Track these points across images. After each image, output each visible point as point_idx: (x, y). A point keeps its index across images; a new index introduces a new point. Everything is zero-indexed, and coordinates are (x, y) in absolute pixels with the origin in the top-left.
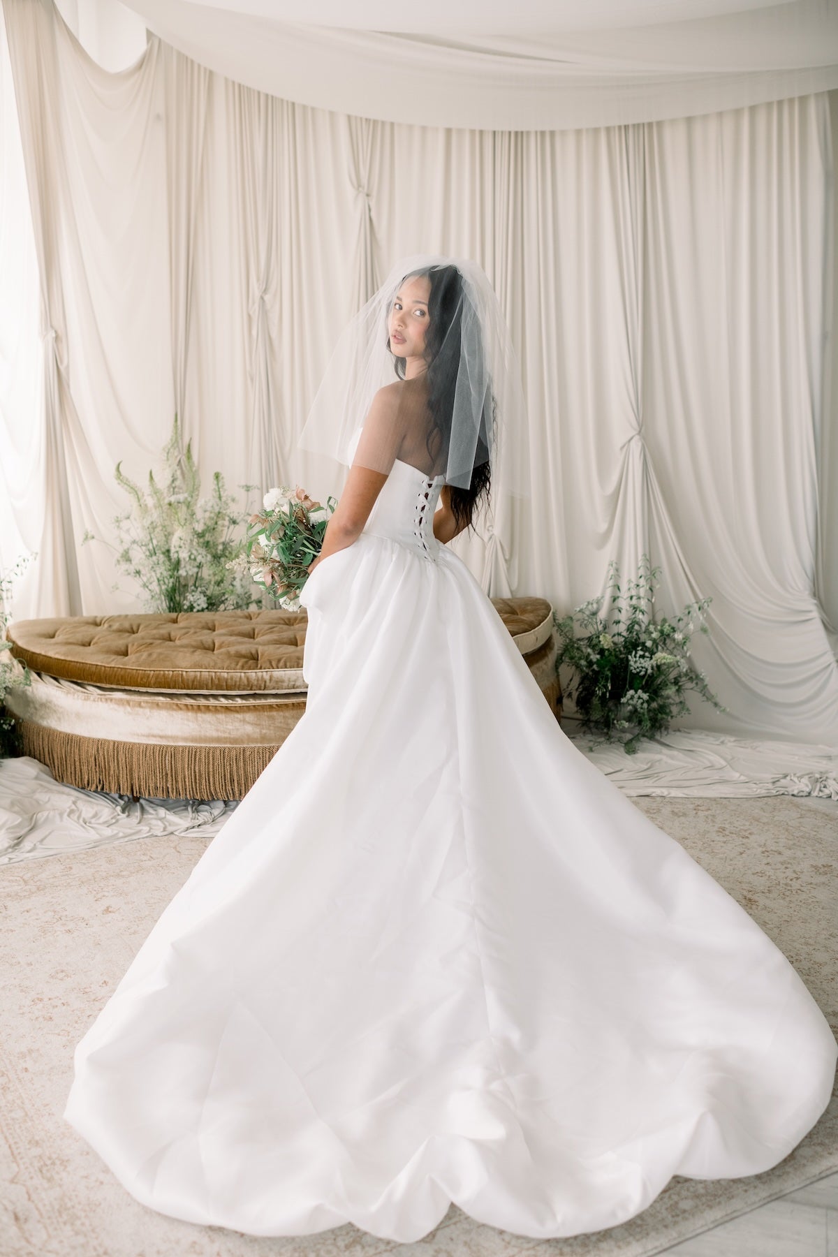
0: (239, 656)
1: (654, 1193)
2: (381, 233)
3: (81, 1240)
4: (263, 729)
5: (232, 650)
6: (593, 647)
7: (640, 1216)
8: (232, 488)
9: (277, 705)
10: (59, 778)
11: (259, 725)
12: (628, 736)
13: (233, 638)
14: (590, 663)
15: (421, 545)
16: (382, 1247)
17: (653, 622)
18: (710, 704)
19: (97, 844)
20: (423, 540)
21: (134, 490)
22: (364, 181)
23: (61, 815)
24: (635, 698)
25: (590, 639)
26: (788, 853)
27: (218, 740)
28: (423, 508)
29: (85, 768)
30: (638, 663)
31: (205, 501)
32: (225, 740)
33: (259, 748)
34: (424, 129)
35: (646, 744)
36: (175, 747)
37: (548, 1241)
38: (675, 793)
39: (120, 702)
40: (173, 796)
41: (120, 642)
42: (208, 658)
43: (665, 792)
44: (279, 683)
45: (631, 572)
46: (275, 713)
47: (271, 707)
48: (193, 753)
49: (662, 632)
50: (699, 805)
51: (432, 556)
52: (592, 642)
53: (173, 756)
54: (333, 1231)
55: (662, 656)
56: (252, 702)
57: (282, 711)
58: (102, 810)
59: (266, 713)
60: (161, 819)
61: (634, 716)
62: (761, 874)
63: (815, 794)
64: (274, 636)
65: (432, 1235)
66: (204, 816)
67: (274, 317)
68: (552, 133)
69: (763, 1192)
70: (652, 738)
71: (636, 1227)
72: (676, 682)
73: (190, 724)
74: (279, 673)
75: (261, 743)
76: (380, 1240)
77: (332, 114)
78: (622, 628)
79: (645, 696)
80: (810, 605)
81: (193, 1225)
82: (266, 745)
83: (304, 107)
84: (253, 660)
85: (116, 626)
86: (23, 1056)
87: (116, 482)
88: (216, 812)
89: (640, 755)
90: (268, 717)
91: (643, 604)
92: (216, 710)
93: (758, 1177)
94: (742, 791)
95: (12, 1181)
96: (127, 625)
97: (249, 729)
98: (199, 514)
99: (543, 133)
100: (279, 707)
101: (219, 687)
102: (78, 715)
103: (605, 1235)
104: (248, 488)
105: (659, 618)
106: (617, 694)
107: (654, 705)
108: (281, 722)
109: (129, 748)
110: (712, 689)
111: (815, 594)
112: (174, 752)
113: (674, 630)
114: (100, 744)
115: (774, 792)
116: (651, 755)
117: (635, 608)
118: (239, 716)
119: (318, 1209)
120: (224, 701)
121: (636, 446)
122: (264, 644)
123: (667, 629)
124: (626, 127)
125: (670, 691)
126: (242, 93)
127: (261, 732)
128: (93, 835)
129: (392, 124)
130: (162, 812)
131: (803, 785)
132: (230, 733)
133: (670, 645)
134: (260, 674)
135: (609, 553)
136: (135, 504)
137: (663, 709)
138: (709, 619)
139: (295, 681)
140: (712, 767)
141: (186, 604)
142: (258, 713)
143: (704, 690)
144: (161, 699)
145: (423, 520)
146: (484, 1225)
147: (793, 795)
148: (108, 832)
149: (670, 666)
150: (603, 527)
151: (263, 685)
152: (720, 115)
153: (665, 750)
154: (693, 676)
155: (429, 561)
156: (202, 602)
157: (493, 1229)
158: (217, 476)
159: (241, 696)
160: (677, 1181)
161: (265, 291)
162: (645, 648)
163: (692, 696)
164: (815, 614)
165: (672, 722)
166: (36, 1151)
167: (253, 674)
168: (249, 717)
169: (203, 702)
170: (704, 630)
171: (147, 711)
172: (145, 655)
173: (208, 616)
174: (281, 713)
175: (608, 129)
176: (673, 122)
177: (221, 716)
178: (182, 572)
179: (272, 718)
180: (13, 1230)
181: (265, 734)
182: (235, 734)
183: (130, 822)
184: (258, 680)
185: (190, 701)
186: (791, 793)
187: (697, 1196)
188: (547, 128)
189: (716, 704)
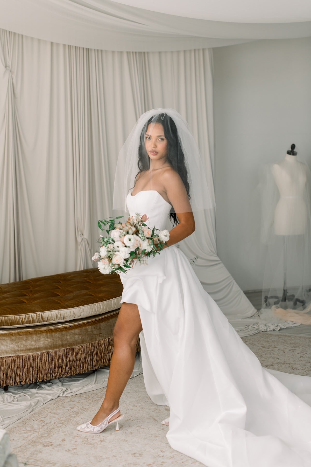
34: (39, 40)
68: (102, 51)
73: (49, 340)
115: (257, 331)
124: (136, 53)
129: (22, 36)
132: (68, 341)
147: (263, 332)
152: (172, 52)
164: (220, 261)
175: (128, 53)
176: (153, 53)
186: (262, 331)
188: (100, 49)
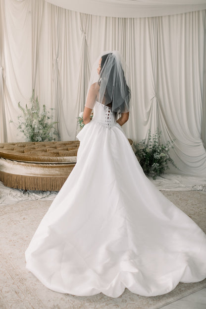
0: (54, 153)
1: (175, 286)
2: (88, 43)
3: (33, 297)
4: (61, 172)
5: (52, 151)
6: (144, 152)
7: (172, 291)
8: (48, 109)
10: (6, 185)
12: (154, 175)
13: (51, 149)
14: (143, 156)
16: (109, 299)
17: (159, 145)
18: (174, 167)
19: (18, 202)
20: (108, 123)
21: (23, 109)
22: (84, 29)
23: (7, 194)
24: (156, 165)
25: (143, 150)
26: (198, 205)
27: (49, 175)
29: (13, 183)
30: (156, 156)
31: (41, 112)
32: (51, 175)
33: (61, 177)
34: (100, 16)
35: (158, 177)
36: (38, 177)
37: (150, 297)
38: (167, 190)
39: (23, 165)
40: (37, 190)
41: (22, 149)
42: (46, 154)
43: (165, 189)
44: (65, 160)
45: (154, 132)
48: (42, 178)
49: (162, 148)
50: (174, 193)
51: (109, 127)
52: (144, 150)
53: (37, 179)
54: (96, 295)
55: (162, 154)
56: (58, 165)
58: (18, 194)
60: (34, 196)
61: (155, 170)
62: (192, 210)
63: (203, 190)
64: (62, 148)
65: (121, 296)
66: (45, 195)
67: (59, 64)
68: (134, 18)
69: (202, 286)
70: (160, 176)
71: (171, 294)
72: (166, 161)
74: (65, 158)
76: (108, 297)
77: (76, 12)
78: (151, 147)
79: (158, 165)
80: (200, 141)
81: (61, 293)
83: (69, 10)
84: (58, 154)
85: (19, 145)
86: (9, 254)
87: (18, 107)
88: (48, 194)
89: (157, 180)
91: (157, 140)
92: (49, 167)
93: (200, 282)
94: (185, 189)
95: (13, 284)
96: (22, 145)
97: (57, 172)
98: (40, 116)
99: (131, 18)
101: (49, 161)
102: (11, 168)
103: (164, 296)
104: (52, 109)
105: (161, 144)
106: (151, 164)
107: (160, 167)
109: (25, 177)
110: (175, 163)
111: (201, 138)
112: (38, 178)
113: (165, 147)
114: (17, 176)
115: (193, 189)
116: (160, 180)
117: (155, 142)
118: (55, 169)
119: (93, 289)
120: (51, 165)
121: (155, 99)
122: (60, 150)
123: (163, 147)
124: (153, 17)
125: (164, 163)
126: (52, 6)
128: (16, 200)
129: (92, 15)
130: (34, 194)
131: (201, 188)
132: (52, 173)
133: (164, 151)
134: (60, 158)
135: (147, 127)
136: (23, 113)
137: (162, 168)
138: (174, 145)
140: (176, 183)
141: (36, 140)
142: (60, 168)
143: (173, 164)
144: (34, 164)
145: (109, 118)
146: (133, 294)
147: (198, 190)
148: (20, 199)
149: (164, 157)
150: (146, 120)
151: (61, 161)
152: (177, 15)
153: (164, 179)
154: (170, 160)
156: (41, 139)
157: (136, 294)
158: (44, 106)
159: (55, 164)
160: (180, 283)
161: (57, 57)
162: (158, 152)
163: (170, 165)
164: (202, 144)
165: (165, 172)
166: (18, 277)
167: (58, 158)
168: (57, 169)
169: (45, 165)
170: (173, 148)
171: (31, 167)
172: (29, 153)
173: (42, 143)
174: (66, 168)
175: (148, 18)
176: (165, 16)
177: (50, 169)
178: (35, 131)
180: (16, 295)
182: (54, 174)
183: (25, 197)
185: (42, 165)
187: (185, 287)
188: (132, 17)
189: (176, 167)
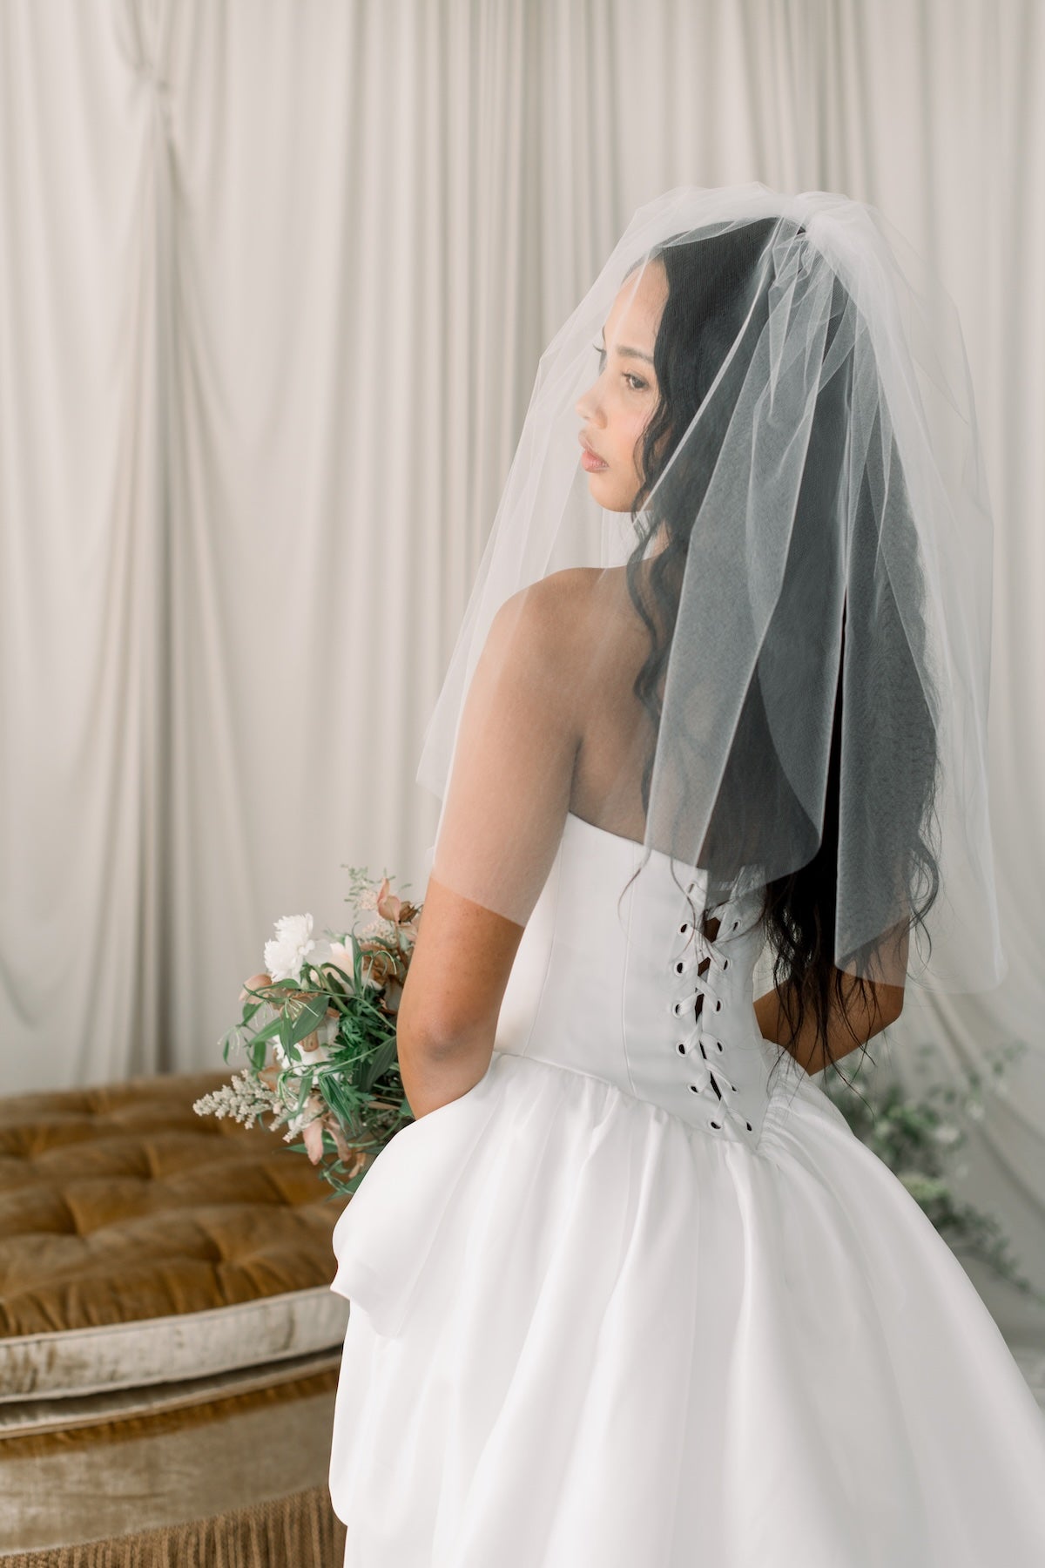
4: (29, 1505)
9: (67, 1432)
11: (18, 1494)
15: (702, 1084)
20: (711, 1067)
22: (155, 50)
28: (704, 967)
33: (17, 1558)
46: (62, 1458)
47: (50, 1441)
51: (737, 1117)
57: (84, 1449)
59: (38, 1461)
75: (24, 1544)
82: (36, 1550)
90: (46, 1470)
100: (75, 1438)
108: (80, 1482)
127: (22, 1513)
134: (19, 1351)
139: (116, 1362)
142: (16, 1462)
145: (709, 1004)
151: (27, 1381)
155: (725, 1138)
174: (82, 1457)
179: (58, 1472)
181: (34, 1519)
184: (14, 1368)
